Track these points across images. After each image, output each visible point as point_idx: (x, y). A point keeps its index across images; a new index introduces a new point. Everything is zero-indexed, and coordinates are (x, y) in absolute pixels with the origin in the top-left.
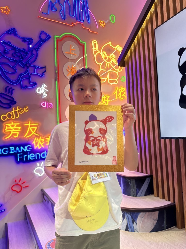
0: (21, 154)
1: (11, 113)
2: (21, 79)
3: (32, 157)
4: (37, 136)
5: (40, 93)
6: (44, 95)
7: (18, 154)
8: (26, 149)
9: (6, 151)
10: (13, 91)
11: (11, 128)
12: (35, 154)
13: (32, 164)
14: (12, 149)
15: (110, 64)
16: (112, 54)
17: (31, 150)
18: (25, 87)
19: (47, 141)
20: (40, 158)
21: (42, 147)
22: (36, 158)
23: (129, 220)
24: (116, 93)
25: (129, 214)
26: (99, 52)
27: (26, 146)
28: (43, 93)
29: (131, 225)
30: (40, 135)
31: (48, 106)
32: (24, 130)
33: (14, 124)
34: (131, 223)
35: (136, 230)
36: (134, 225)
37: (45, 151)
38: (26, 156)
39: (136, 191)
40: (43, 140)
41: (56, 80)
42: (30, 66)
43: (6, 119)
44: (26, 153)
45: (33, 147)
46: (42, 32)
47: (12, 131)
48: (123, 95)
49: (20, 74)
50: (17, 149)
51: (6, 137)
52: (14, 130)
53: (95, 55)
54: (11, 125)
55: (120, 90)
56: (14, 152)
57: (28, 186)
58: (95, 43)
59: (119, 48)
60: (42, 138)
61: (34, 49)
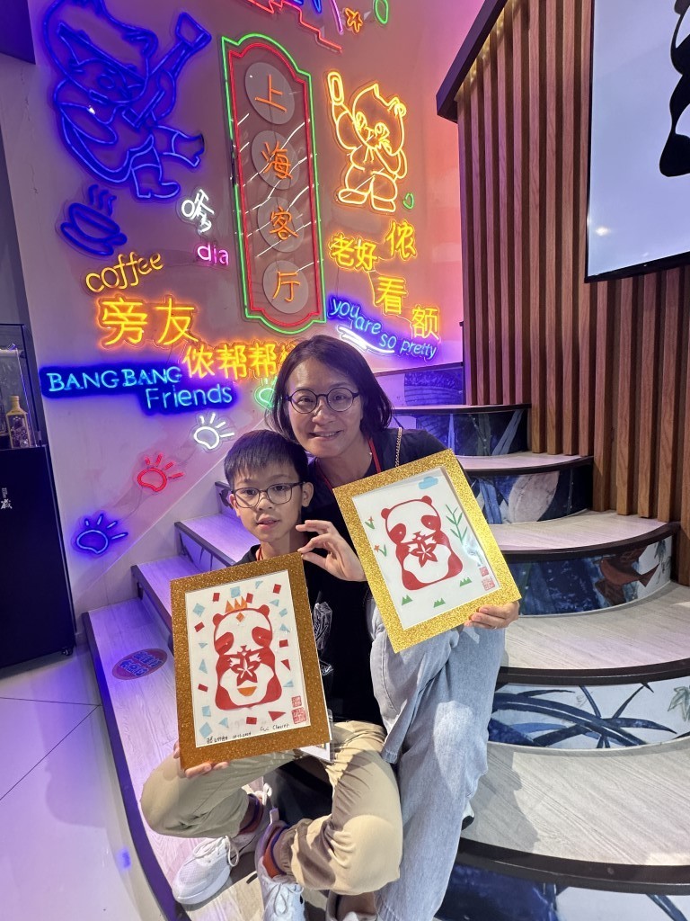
0: (156, 389)
1: (116, 270)
2: (133, 167)
3: (185, 398)
4: (193, 343)
5: (193, 218)
6: (202, 224)
7: (148, 390)
8: (166, 376)
9: (113, 380)
10: (114, 203)
11: (119, 314)
12: (191, 392)
13: (185, 416)
14: (129, 374)
15: (376, 152)
16: (380, 124)
17: (179, 379)
18: (148, 195)
19: (219, 359)
20: (205, 402)
21: (209, 374)
22: (196, 403)
23: (488, 497)
24: (391, 239)
26: (347, 111)
27: (166, 369)
29: (495, 508)
30: (200, 340)
31: (215, 259)
32: (156, 322)
33: (128, 304)
34: (494, 504)
35: (505, 518)
36: (500, 509)
37: (218, 385)
38: (169, 397)
39: (489, 442)
40: (210, 355)
41: (233, 182)
43: (102, 287)
44: (168, 387)
45: (184, 372)
46: (184, 18)
47: (123, 324)
48: (409, 246)
49: (129, 150)
50: (141, 375)
51: (108, 340)
52: (128, 322)
53: (337, 118)
54: (118, 307)
55: (402, 232)
56: (135, 383)
57: (179, 475)
58: (336, 82)
59: (398, 107)
60: (205, 350)
61: (162, 70)
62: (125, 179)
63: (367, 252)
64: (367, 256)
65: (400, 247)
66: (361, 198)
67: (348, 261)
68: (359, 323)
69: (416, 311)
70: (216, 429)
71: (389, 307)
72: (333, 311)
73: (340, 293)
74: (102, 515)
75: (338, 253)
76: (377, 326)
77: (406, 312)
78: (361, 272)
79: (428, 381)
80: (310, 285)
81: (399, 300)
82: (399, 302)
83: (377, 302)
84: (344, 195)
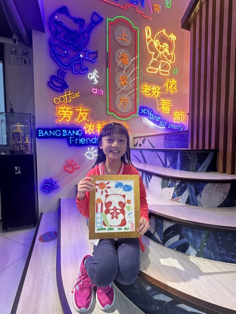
0: (73, 137)
1: (64, 97)
2: (73, 63)
3: (83, 141)
4: (87, 122)
5: (92, 79)
6: (95, 81)
7: (71, 137)
8: (77, 133)
9: (59, 133)
10: (65, 75)
11: (64, 111)
12: (86, 139)
13: (83, 148)
14: (65, 131)
15: (162, 54)
16: (165, 44)
17: (82, 134)
18: (77, 72)
19: (97, 128)
20: (90, 143)
21: (92, 133)
22: (87, 143)
23: (191, 192)
24: (166, 86)
25: (192, 185)
26: (152, 40)
27: (78, 131)
28: (94, 79)
29: (194, 198)
30: (90, 121)
31: (98, 93)
32: (76, 114)
33: (67, 108)
34: (194, 196)
35: (199, 203)
36: (197, 198)
37: (95, 137)
38: (77, 140)
39: (196, 166)
40: (93, 126)
41: (107, 67)
42: (82, 48)
43: (59, 102)
44: (77, 137)
45: (84, 132)
46: (95, 13)
47: (64, 115)
48: (174, 88)
49: (72, 57)
50: (69, 132)
51: (59, 120)
52: (66, 114)
53: (148, 43)
54: (64, 109)
55: (172, 83)
56: (66, 135)
57: (79, 168)
58: (148, 30)
59: (173, 37)
60: (92, 125)
61: (86, 31)
62: (70, 67)
63: (156, 90)
64: (156, 92)
65: (170, 88)
66: (156, 71)
67: (148, 93)
68: (151, 117)
69: (176, 113)
70: (93, 153)
71: (164, 111)
72: (141, 112)
73: (145, 105)
74: (51, 179)
75: (145, 91)
76: (159, 118)
77: (171, 113)
78: (154, 98)
79: (173, 138)
80: (133, 102)
81: (169, 108)
82: (169, 109)
83: (159, 109)
84: (148, 70)
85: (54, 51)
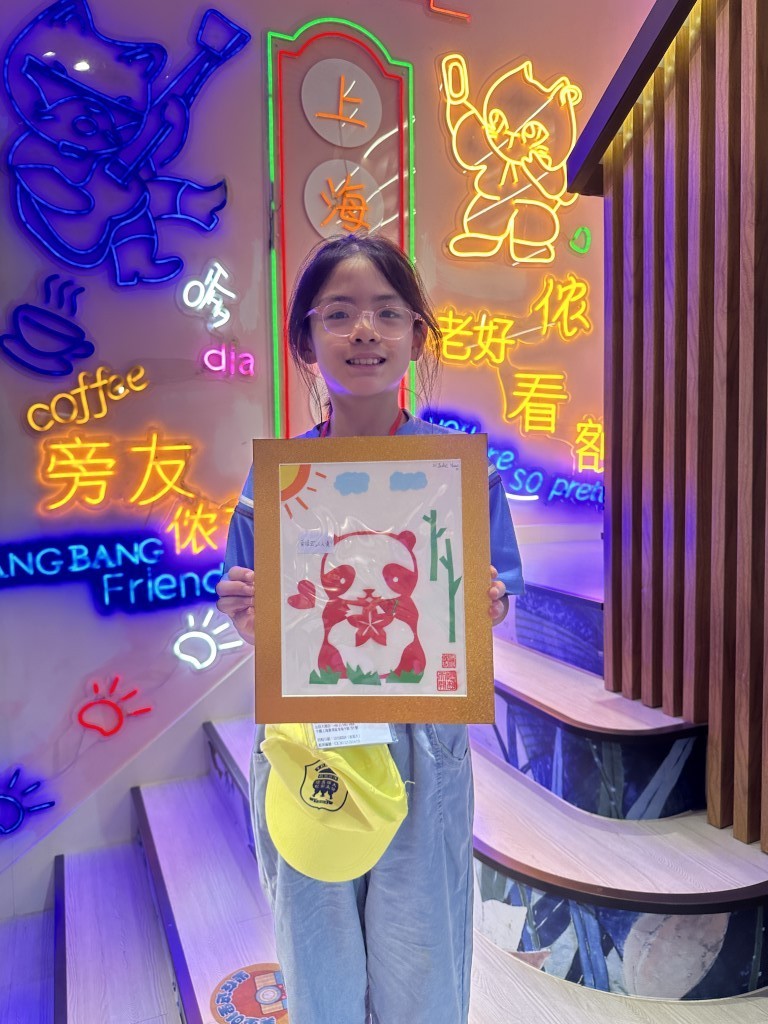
0: (120, 575)
1: (74, 396)
2: (114, 243)
3: (166, 587)
4: (185, 499)
5: (201, 307)
6: (215, 315)
7: (106, 577)
8: (138, 553)
9: (54, 563)
10: (79, 298)
11: (73, 461)
12: (177, 577)
13: (163, 616)
14: (80, 552)
15: (522, 169)
16: (529, 123)
17: (159, 557)
18: (133, 281)
20: (198, 593)
21: (208, 549)
22: (183, 594)
23: (586, 935)
24: (543, 307)
25: (589, 912)
26: (474, 111)
27: (139, 542)
28: (213, 304)
29: (596, 960)
30: (198, 495)
31: (233, 367)
33: (87, 445)
34: (595, 953)
35: (615, 982)
36: (607, 963)
38: (139, 586)
39: (621, 795)
40: (213, 517)
41: (270, 244)
42: (153, 178)
43: (51, 423)
44: (140, 571)
45: (168, 546)
46: (212, 16)
47: (77, 475)
48: (578, 315)
49: (110, 218)
50: (99, 553)
51: (54, 502)
53: (454, 126)
54: (73, 451)
55: (566, 294)
56: (87, 566)
57: (148, 710)
58: (456, 67)
59: (568, 92)
60: (206, 510)
61: (172, 96)
62: (101, 261)
63: (497, 334)
64: (496, 340)
65: (560, 319)
66: (496, 243)
67: (461, 351)
69: (585, 428)
70: (211, 635)
71: (532, 423)
73: (444, 405)
74: (17, 772)
76: (507, 457)
77: (565, 427)
78: (485, 367)
81: (552, 410)
82: (553, 412)
83: (511, 415)
84: (458, 246)
85: (26, 196)
